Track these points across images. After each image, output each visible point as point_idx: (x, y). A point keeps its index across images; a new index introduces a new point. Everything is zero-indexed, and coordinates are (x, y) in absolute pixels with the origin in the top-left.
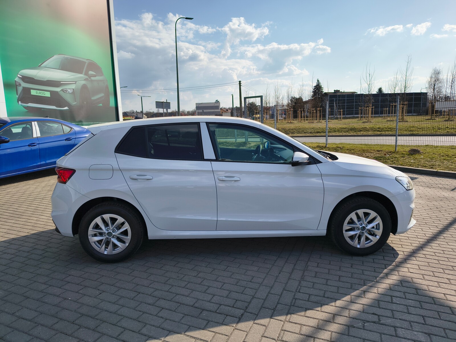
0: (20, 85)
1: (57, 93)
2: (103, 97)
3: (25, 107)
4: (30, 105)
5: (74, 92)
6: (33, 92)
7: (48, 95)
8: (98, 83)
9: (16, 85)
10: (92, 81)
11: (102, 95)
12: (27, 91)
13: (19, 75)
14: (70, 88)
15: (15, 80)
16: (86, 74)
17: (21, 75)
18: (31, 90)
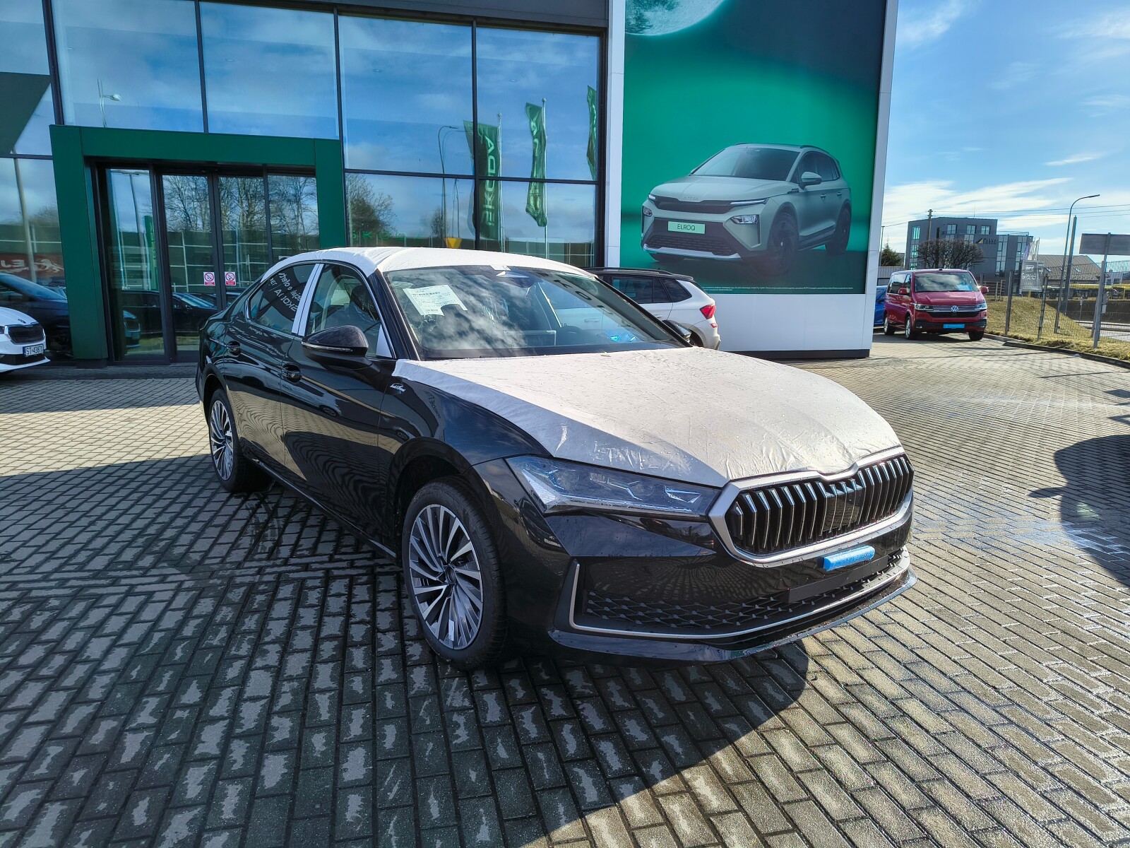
0: (650, 213)
1: (720, 225)
2: (831, 228)
3: (651, 254)
4: (664, 250)
5: (757, 224)
6: (672, 227)
7: (700, 229)
8: (824, 197)
9: (644, 215)
10: (807, 194)
11: (832, 223)
12: (661, 223)
13: (650, 196)
14: (749, 214)
15: (643, 205)
16: (793, 180)
17: (654, 196)
18: (670, 223)
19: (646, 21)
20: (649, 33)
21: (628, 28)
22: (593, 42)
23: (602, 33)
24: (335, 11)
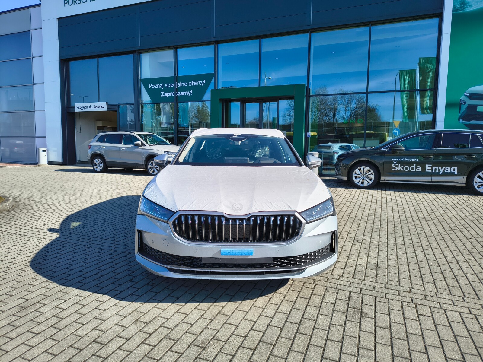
0: (465, 103)
3: (465, 125)
4: (474, 122)
6: (480, 109)
9: (461, 104)
12: (473, 108)
13: (465, 94)
15: (460, 99)
17: (467, 93)
18: (478, 107)
19: (467, 3)
20: (469, 9)
21: (455, 9)
22: (436, 21)
23: (440, 15)
24: (309, 32)
